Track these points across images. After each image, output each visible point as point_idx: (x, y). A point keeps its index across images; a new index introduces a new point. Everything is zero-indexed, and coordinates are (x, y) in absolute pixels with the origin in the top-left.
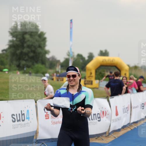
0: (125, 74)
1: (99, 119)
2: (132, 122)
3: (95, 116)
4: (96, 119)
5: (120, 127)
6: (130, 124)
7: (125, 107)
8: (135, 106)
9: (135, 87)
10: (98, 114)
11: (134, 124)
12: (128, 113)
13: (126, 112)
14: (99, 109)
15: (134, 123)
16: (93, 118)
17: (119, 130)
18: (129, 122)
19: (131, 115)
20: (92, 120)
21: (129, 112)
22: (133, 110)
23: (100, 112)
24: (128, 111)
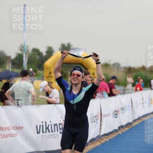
0: (93, 74)
1: (61, 131)
2: (102, 133)
3: (56, 127)
4: (58, 131)
6: (100, 137)
7: (94, 115)
8: (106, 114)
9: (106, 91)
10: (60, 124)
12: (97, 123)
13: (94, 122)
14: (61, 118)
15: (105, 135)
16: (53, 130)
18: (99, 134)
19: (101, 125)
20: (52, 131)
21: (99, 121)
22: (103, 118)
23: (63, 121)
24: (97, 120)
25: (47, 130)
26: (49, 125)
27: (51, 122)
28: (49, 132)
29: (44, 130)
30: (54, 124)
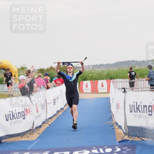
1: (24, 117)
3: (20, 114)
4: (21, 118)
5: (41, 124)
6: (47, 120)
10: (22, 112)
11: (50, 120)
13: (43, 109)
14: (23, 107)
15: (50, 118)
16: (18, 117)
17: (40, 126)
20: (17, 118)
23: (24, 109)
25: (14, 117)
26: (14, 113)
27: (15, 111)
28: (15, 119)
29: (12, 118)
30: (18, 112)
